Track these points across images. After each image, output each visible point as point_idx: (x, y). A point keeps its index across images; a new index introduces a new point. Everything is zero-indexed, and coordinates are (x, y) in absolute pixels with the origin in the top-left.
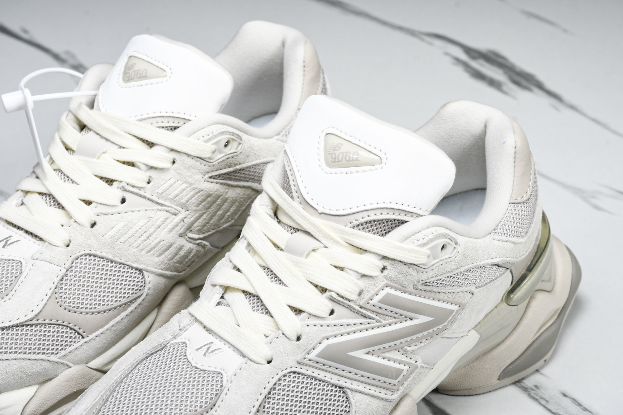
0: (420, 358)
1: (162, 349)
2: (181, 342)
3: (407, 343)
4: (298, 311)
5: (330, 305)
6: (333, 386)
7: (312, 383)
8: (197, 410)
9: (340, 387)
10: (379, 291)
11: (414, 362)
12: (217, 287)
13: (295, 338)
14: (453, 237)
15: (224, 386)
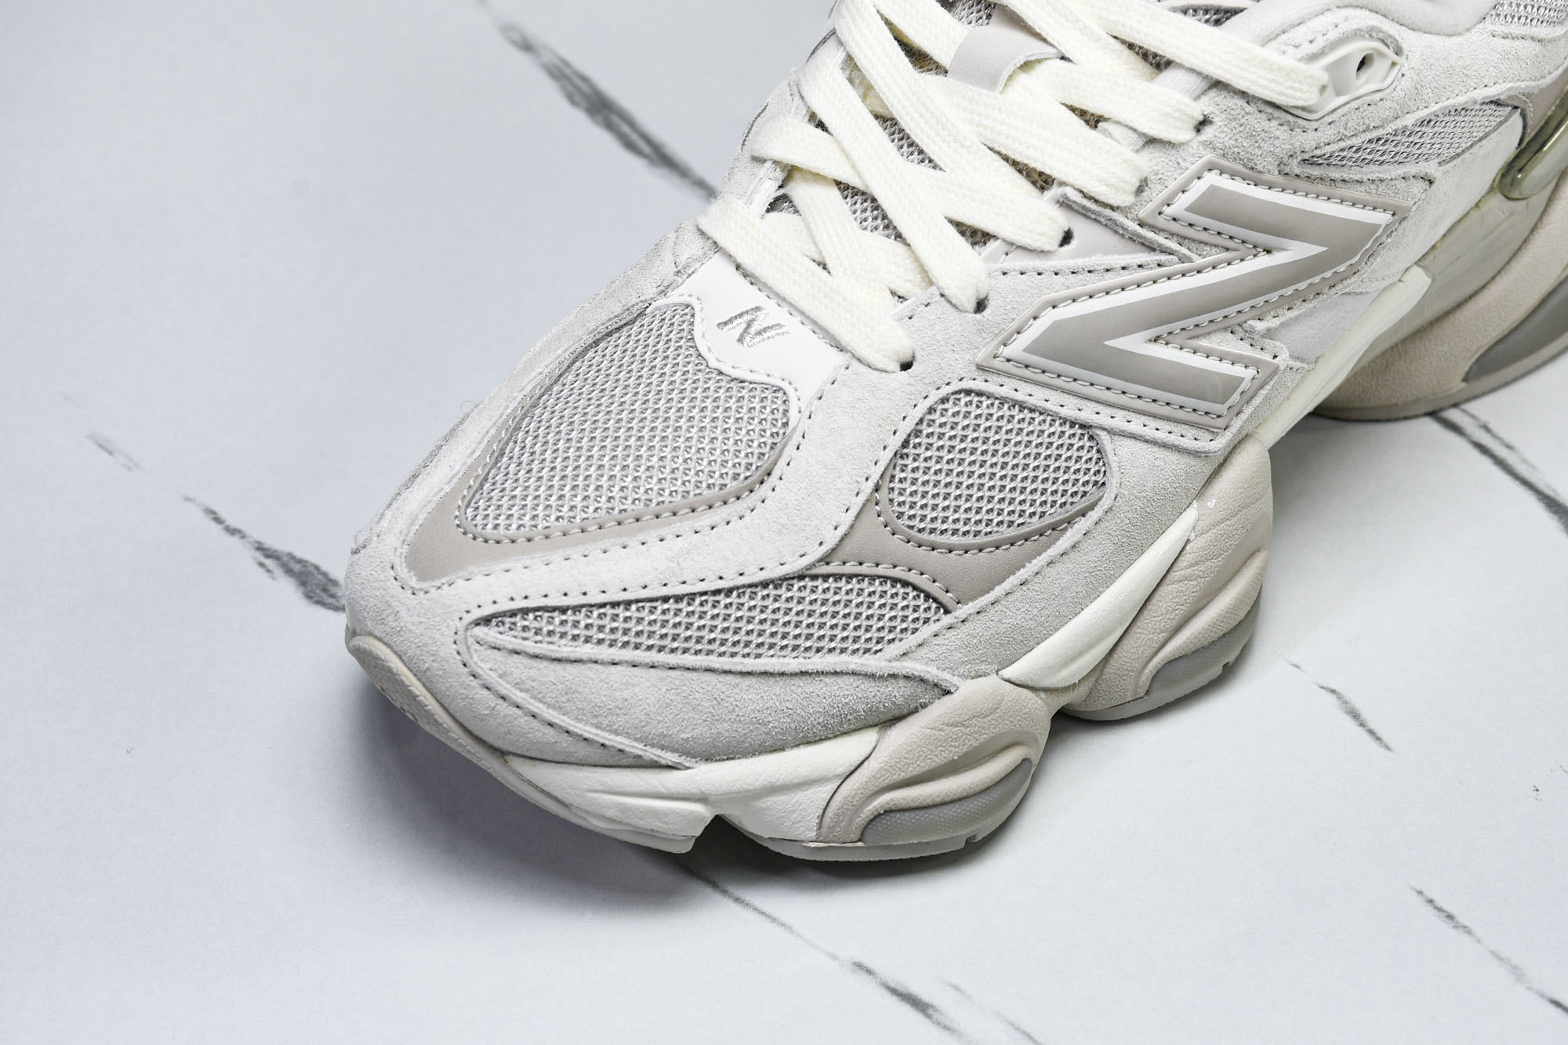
0: (1285, 349)
1: (633, 322)
2: (681, 304)
3: (1255, 312)
4: (977, 236)
5: (1062, 220)
6: (1065, 423)
7: (1013, 417)
8: (725, 485)
9: (1083, 426)
10: (1189, 181)
11: (1270, 359)
12: (768, 164)
13: (972, 305)
14: (1391, 36)
15: (791, 425)
